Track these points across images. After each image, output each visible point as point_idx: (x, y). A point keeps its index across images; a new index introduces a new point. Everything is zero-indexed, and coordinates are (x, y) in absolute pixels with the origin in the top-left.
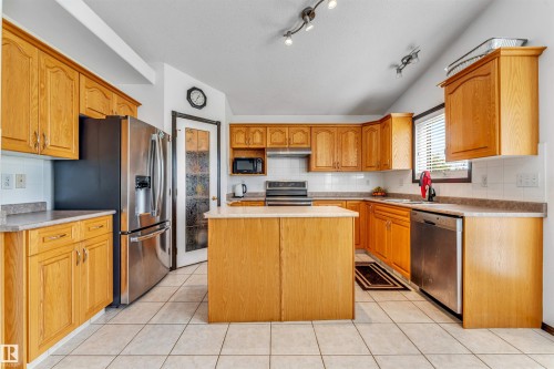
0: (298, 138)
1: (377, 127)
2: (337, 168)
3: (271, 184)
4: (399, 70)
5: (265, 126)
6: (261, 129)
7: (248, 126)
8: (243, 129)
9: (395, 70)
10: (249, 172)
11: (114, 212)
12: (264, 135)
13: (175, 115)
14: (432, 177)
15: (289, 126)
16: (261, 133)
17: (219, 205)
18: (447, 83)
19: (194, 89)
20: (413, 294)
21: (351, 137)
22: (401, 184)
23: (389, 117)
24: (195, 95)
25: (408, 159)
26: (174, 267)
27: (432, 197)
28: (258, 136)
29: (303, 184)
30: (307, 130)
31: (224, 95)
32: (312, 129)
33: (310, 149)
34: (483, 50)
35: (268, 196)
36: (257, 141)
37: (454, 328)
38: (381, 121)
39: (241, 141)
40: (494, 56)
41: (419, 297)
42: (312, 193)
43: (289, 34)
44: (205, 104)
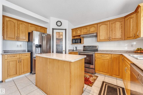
0: (92, 29)
3: (84, 47)
5: (81, 28)
6: (80, 29)
8: (75, 30)
12: (81, 31)
13: (53, 29)
16: (80, 30)
17: (66, 53)
19: (58, 21)
21: (118, 24)
23: (139, 6)
24: (58, 23)
28: (79, 31)
29: (96, 47)
30: (95, 26)
31: (68, 21)
32: (98, 25)
35: (84, 51)
36: (79, 33)
39: (74, 34)
42: (100, 50)
44: (61, 25)
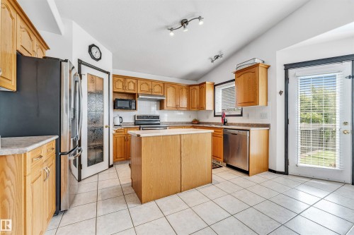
0: (157, 89)
1: (198, 87)
2: (177, 108)
4: (212, 61)
5: (137, 79)
6: (134, 81)
7: (125, 78)
8: (122, 79)
9: (210, 61)
10: (126, 109)
11: (57, 137)
12: (136, 85)
13: (80, 62)
14: (226, 114)
15: (152, 81)
16: (134, 83)
18: (237, 73)
19: (93, 45)
20: (224, 168)
21: (185, 91)
22: (208, 117)
23: (205, 83)
24: (94, 50)
25: (212, 105)
26: (80, 180)
27: (225, 123)
28: (132, 85)
30: (162, 85)
31: (111, 54)
32: (165, 85)
33: (163, 96)
34: (252, 62)
35: (135, 124)
36: (131, 88)
37: (246, 177)
38: (200, 85)
39: (120, 87)
40: (257, 65)
41: (228, 169)
43: (171, 29)
44: (100, 58)
